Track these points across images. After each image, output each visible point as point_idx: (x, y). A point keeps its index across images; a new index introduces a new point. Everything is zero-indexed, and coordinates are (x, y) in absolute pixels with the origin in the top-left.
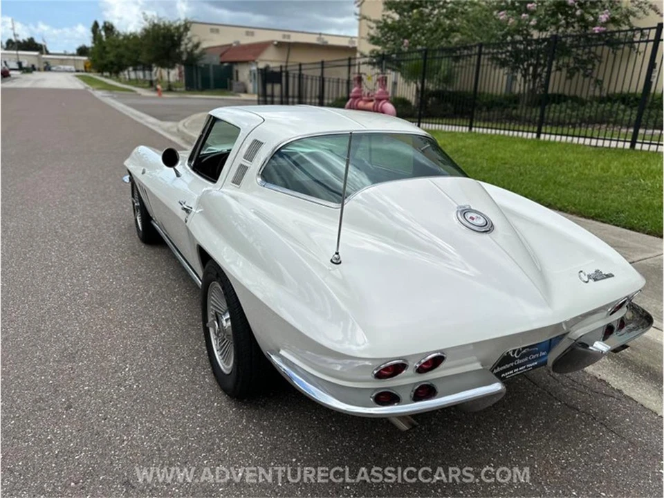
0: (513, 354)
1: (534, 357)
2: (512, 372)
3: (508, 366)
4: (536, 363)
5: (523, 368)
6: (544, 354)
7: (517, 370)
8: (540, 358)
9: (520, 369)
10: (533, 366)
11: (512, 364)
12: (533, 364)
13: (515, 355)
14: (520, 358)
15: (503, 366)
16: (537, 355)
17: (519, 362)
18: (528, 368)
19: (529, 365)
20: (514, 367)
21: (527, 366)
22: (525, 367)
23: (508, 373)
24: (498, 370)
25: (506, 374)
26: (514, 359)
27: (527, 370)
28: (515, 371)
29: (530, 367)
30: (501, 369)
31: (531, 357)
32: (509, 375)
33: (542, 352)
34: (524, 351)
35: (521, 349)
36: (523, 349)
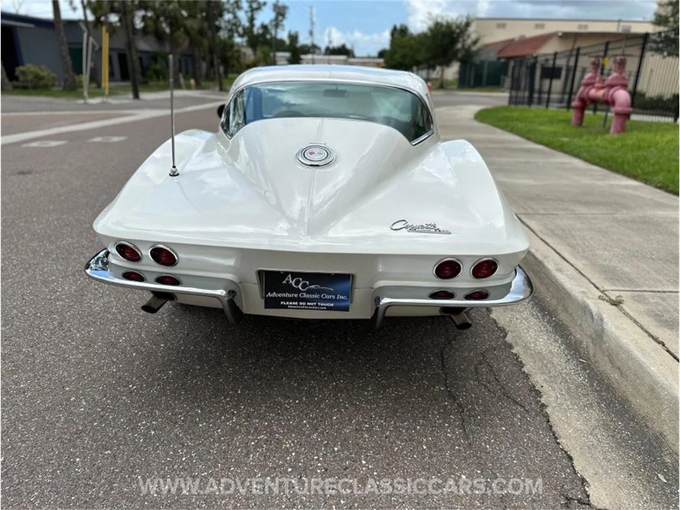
0: (297, 283)
1: (328, 297)
2: (296, 303)
3: (290, 296)
4: (332, 305)
5: (312, 304)
6: (343, 298)
7: (304, 304)
8: (336, 300)
9: (308, 304)
10: (327, 307)
11: (296, 296)
12: (327, 305)
13: (300, 287)
14: (307, 292)
15: (281, 293)
16: (334, 297)
17: (305, 295)
18: (320, 306)
19: (322, 304)
20: (299, 300)
21: (319, 304)
22: (315, 304)
23: (291, 303)
24: (274, 295)
25: (287, 303)
26: (298, 291)
27: (319, 308)
28: (301, 303)
29: (324, 306)
30: (279, 295)
31: (324, 296)
32: (293, 305)
33: (341, 295)
34: (313, 286)
35: (308, 283)
36: (310, 284)
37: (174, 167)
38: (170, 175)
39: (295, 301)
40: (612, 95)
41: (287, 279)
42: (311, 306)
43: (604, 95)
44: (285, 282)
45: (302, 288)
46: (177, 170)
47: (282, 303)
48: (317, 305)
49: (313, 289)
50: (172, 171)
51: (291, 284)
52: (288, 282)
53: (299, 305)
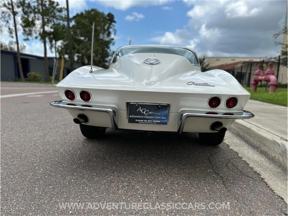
0: (143, 111)
1: (157, 118)
2: (143, 121)
3: (140, 117)
4: (159, 122)
5: (150, 121)
6: (164, 118)
7: (146, 121)
8: (161, 119)
9: (148, 121)
10: (157, 122)
11: (143, 117)
12: (157, 121)
13: (145, 113)
14: (148, 115)
15: (136, 115)
16: (160, 118)
17: (147, 117)
18: (154, 122)
19: (155, 121)
20: (144, 119)
21: (153, 121)
22: (151, 121)
23: (140, 121)
24: (133, 116)
25: (139, 120)
26: (144, 115)
27: (153, 123)
28: (145, 121)
29: (155, 122)
30: (135, 117)
31: (155, 117)
32: (141, 122)
33: (163, 117)
34: (151, 113)
35: (148, 111)
36: (149, 112)
37: (91, 69)
38: (90, 72)
39: (142, 120)
40: (269, 78)
41: (139, 109)
42: (149, 122)
43: (265, 78)
44: (138, 110)
45: (146, 113)
46: (92, 70)
47: (136, 120)
48: (152, 122)
49: (151, 114)
50: (90, 70)
51: (141, 112)
52: (139, 110)
53: (144, 122)
